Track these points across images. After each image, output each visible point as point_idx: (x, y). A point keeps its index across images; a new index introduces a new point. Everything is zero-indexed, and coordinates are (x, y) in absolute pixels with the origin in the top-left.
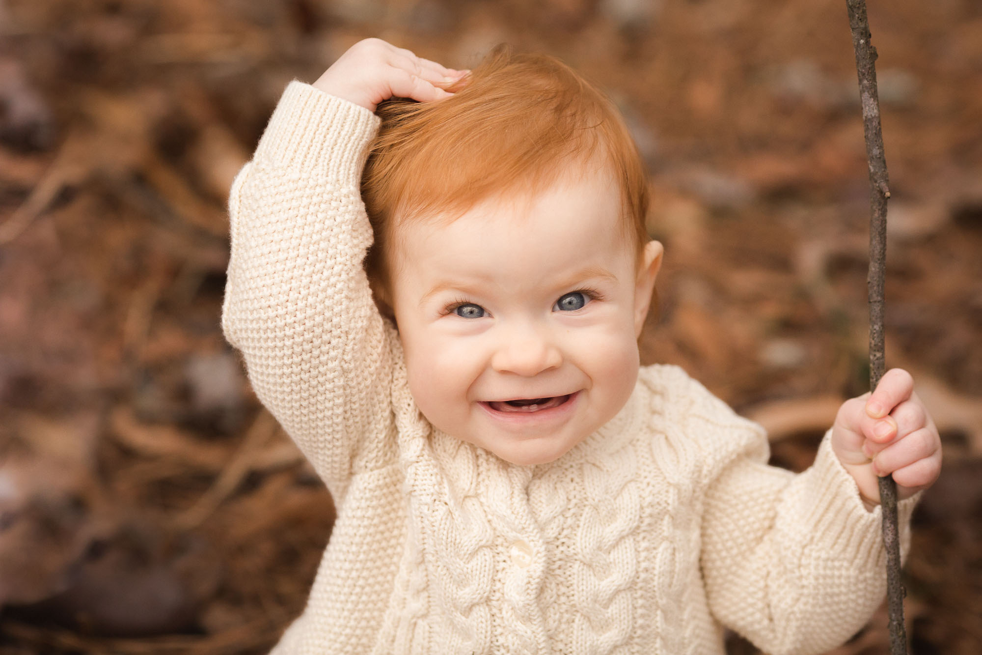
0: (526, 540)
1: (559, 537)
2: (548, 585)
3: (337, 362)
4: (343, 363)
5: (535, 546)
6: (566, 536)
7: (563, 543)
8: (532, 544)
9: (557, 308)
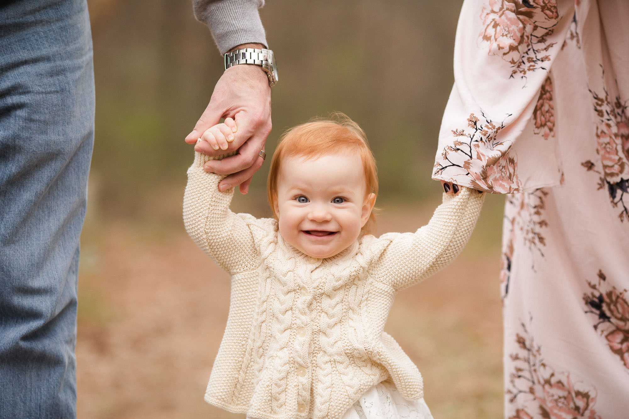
0: (306, 287)
1: (319, 286)
2: (313, 303)
3: (203, 229)
4: (205, 229)
5: (309, 289)
6: (321, 286)
7: (320, 288)
8: (308, 289)
9: (333, 201)
